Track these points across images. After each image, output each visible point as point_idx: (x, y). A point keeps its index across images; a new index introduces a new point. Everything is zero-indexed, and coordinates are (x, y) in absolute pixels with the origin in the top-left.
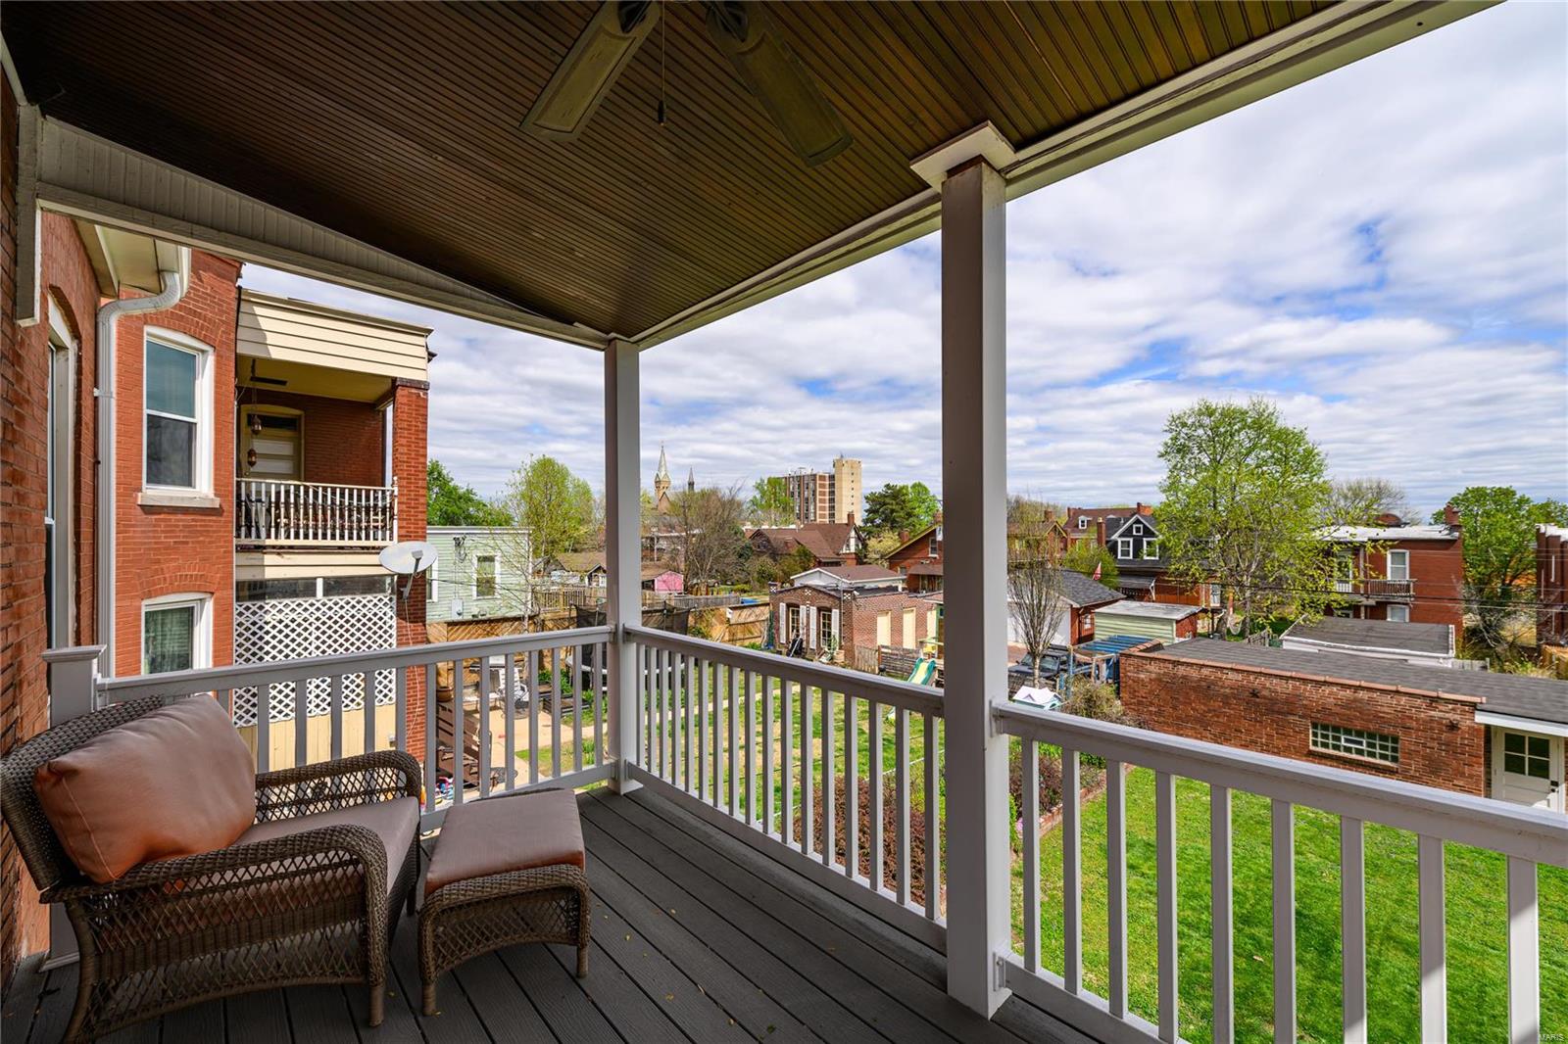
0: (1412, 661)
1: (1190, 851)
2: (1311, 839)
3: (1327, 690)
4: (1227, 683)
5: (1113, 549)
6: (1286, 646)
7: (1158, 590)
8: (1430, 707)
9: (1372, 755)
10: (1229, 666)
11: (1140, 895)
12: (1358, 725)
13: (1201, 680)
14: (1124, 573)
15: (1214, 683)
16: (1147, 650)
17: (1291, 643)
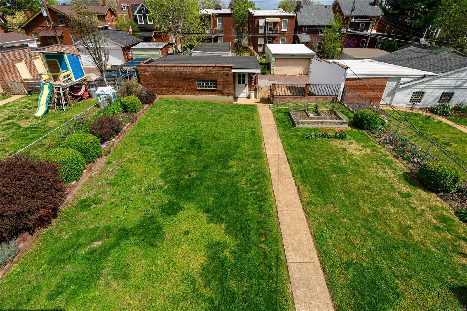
0: (223, 55)
1: (166, 132)
2: (197, 116)
3: (199, 69)
4: (173, 71)
5: (135, 19)
8: (223, 70)
9: (211, 87)
10: (173, 65)
11: (151, 153)
12: (208, 78)
13: (165, 72)
14: (142, 30)
15: (169, 72)
16: (147, 63)
17: (195, 53)
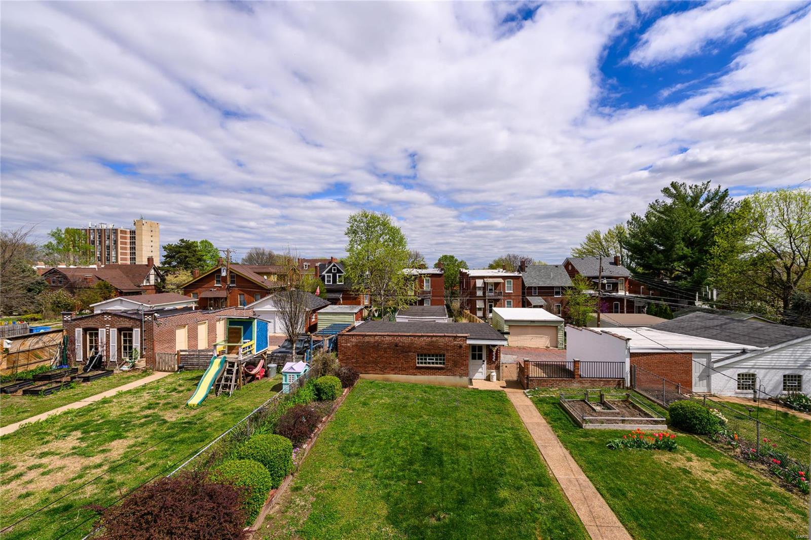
1: (381, 434)
2: (423, 408)
3: (422, 339)
4: (386, 342)
5: (323, 278)
6: (398, 320)
7: (343, 298)
8: (455, 340)
9: (437, 363)
10: (386, 334)
12: (433, 352)
13: (375, 342)
14: (329, 291)
15: (380, 343)
16: (350, 331)
17: (400, 319)
